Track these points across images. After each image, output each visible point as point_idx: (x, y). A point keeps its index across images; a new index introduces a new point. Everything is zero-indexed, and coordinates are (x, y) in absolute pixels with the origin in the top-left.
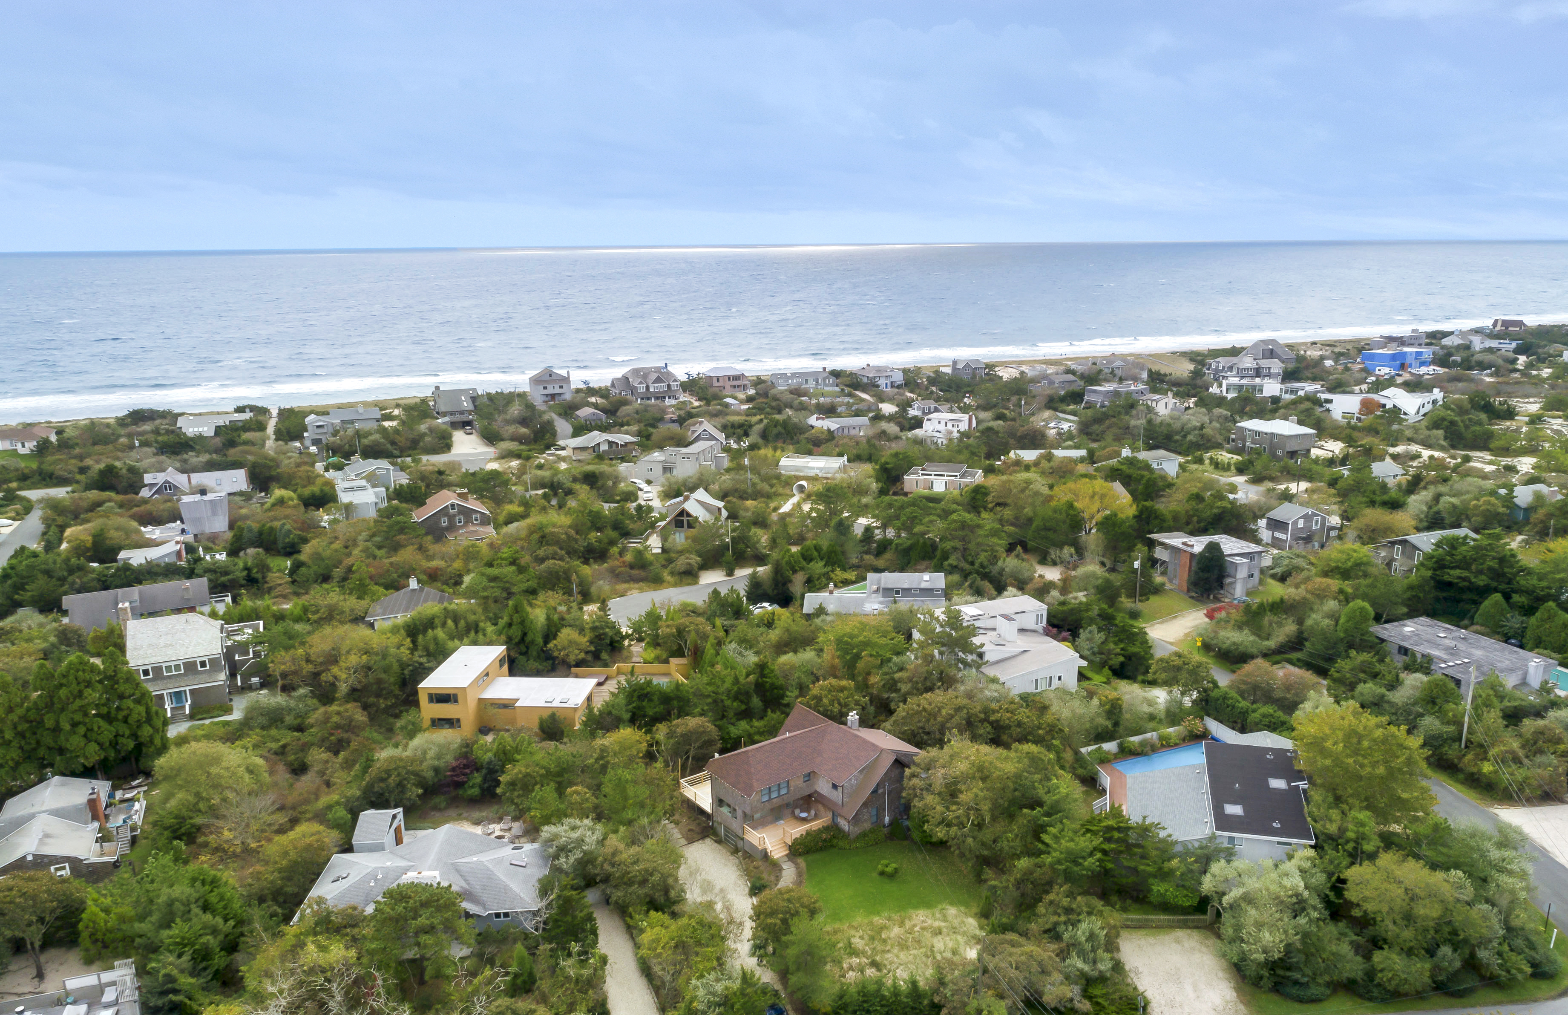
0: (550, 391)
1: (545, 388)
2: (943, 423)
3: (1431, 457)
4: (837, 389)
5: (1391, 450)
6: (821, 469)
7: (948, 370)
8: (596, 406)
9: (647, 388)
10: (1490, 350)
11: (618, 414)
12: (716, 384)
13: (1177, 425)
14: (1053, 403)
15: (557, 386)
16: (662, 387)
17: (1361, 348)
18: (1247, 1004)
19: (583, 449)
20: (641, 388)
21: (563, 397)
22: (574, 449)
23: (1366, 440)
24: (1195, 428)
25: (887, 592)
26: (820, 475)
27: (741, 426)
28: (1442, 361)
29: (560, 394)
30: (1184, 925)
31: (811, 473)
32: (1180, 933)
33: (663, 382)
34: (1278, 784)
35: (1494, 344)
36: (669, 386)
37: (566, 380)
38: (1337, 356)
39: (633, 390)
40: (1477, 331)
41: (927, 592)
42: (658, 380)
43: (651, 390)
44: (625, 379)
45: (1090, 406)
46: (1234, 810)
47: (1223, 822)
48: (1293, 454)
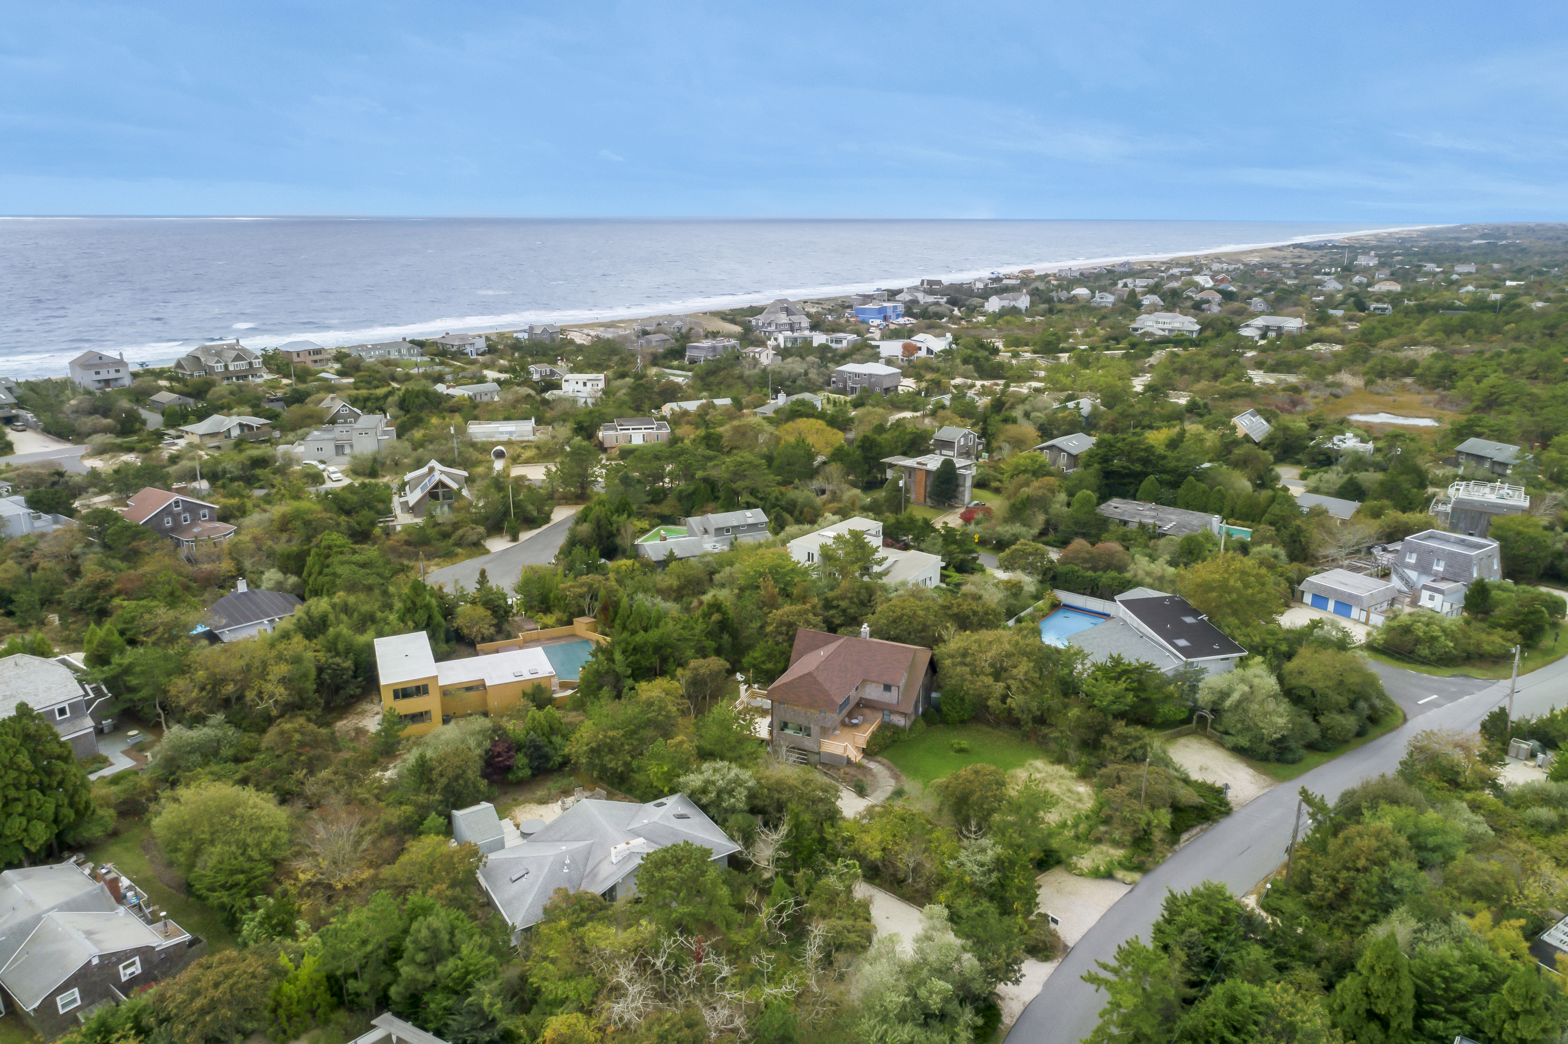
0: (104, 375)
1: (97, 373)
2: (581, 383)
3: (983, 386)
4: (426, 359)
5: (953, 382)
6: (511, 433)
7: (526, 336)
8: (171, 390)
9: (226, 366)
10: (937, 304)
11: (209, 396)
12: (296, 359)
13: (785, 373)
14: (655, 360)
15: (112, 371)
16: (242, 365)
17: (843, 305)
18: (1265, 774)
19: (213, 435)
20: (219, 368)
21: (120, 382)
22: (201, 436)
23: (929, 376)
24: (800, 375)
25: (719, 531)
26: (513, 438)
27: (367, 399)
28: (909, 313)
29: (116, 380)
30: (1181, 735)
31: (505, 438)
32: (1183, 741)
33: (243, 359)
34: (1189, 620)
35: (931, 299)
36: (250, 364)
37: (120, 363)
38: (830, 311)
39: (210, 370)
40: (916, 289)
41: (753, 527)
42: (238, 358)
43: (231, 368)
44: (194, 359)
45: (693, 361)
46: (1182, 643)
47: (1186, 652)
48: (887, 390)
